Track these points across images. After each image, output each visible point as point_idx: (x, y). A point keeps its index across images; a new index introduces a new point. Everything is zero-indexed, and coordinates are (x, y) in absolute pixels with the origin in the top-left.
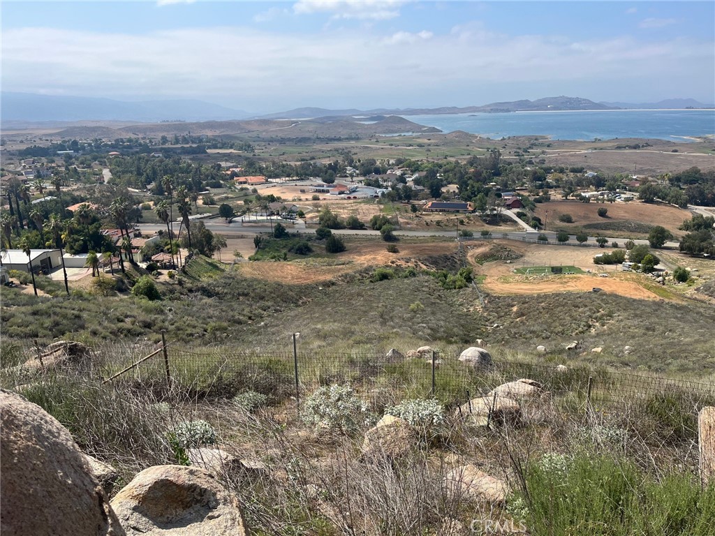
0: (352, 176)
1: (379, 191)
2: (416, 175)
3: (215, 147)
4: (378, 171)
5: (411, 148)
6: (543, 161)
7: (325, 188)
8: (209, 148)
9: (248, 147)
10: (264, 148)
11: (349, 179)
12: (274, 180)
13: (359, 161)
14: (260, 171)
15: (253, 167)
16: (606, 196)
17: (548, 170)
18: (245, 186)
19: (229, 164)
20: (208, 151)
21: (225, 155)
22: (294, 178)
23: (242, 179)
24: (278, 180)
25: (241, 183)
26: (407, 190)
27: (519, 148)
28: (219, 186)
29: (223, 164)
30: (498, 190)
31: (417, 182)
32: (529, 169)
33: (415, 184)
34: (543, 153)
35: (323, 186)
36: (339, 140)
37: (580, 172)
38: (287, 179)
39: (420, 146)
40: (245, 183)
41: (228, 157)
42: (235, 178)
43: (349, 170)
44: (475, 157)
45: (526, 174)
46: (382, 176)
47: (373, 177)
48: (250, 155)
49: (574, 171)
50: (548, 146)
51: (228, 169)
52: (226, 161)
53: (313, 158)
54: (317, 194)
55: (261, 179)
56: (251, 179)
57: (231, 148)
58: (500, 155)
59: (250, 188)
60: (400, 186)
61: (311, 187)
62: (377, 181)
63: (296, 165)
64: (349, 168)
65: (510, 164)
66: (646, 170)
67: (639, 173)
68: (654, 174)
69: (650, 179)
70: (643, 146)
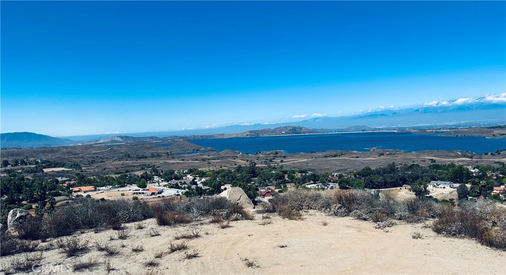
0: (158, 182)
1: (180, 192)
2: (203, 180)
3: (49, 166)
4: (177, 178)
5: (197, 161)
6: (281, 167)
7: (141, 191)
8: (45, 168)
9: (77, 166)
10: (89, 165)
11: (157, 184)
12: (101, 188)
13: (162, 172)
14: (90, 183)
15: (83, 181)
16: (320, 187)
17: (285, 173)
18: (79, 193)
19: (64, 179)
20: (45, 170)
21: (58, 172)
22: (116, 186)
23: (76, 189)
24: (104, 188)
25: (75, 192)
26: (198, 189)
27: (267, 159)
28: (60, 195)
29: (60, 179)
30: (257, 186)
31: (204, 184)
32: (274, 172)
33: (203, 185)
34: (282, 161)
35: (139, 190)
36: (145, 158)
37: (304, 172)
38: (111, 187)
39: (204, 160)
40: (78, 191)
41: (61, 174)
42: (71, 189)
43: (156, 178)
44: (240, 166)
45: (272, 175)
46: (180, 181)
47: (174, 182)
48: (78, 171)
49: (301, 172)
50: (284, 157)
51: (64, 182)
52: (62, 176)
53: (127, 171)
54: (135, 195)
55: (91, 188)
56: (84, 188)
57: (62, 167)
58: (255, 164)
59: (85, 195)
60: (194, 187)
61: (130, 191)
62: (177, 184)
63: (116, 177)
64: (155, 177)
65: (262, 169)
66: (342, 170)
67: (337, 171)
68: (346, 172)
69: (344, 175)
70: (339, 155)
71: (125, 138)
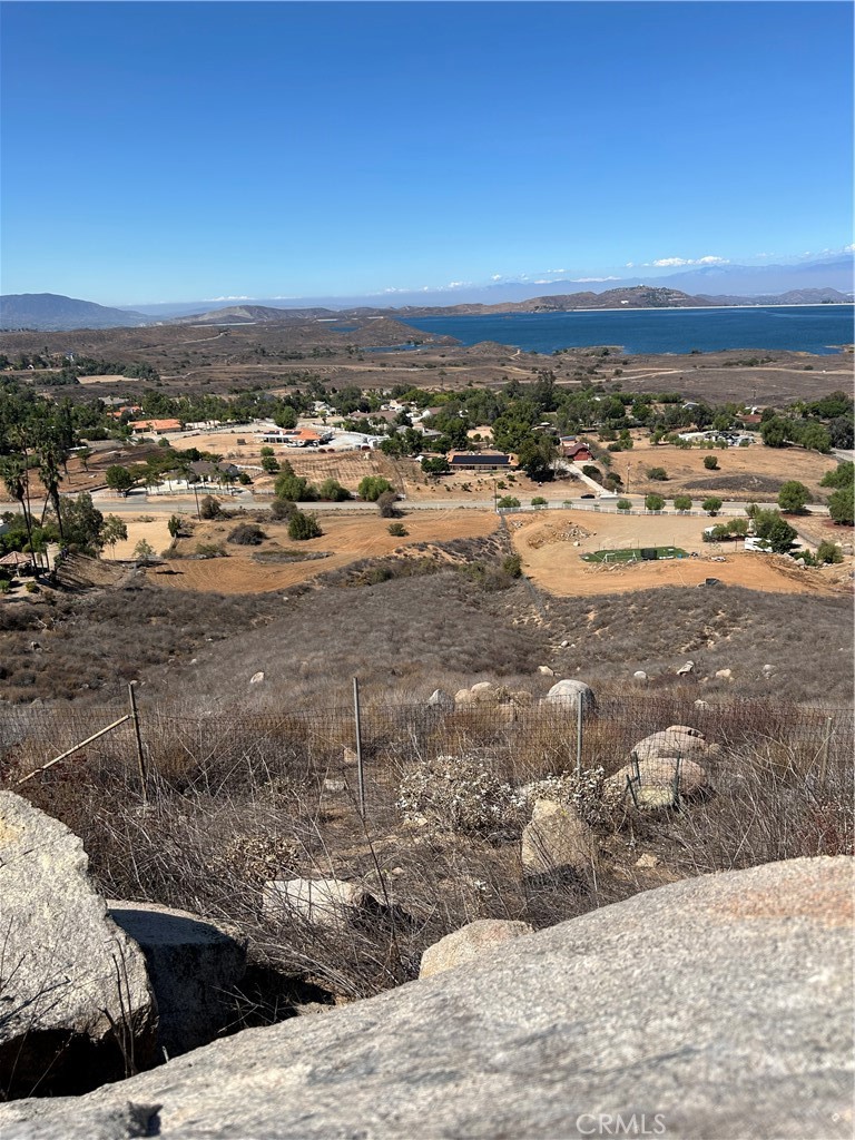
0: (323, 415)
1: (371, 440)
2: (426, 413)
3: (92, 372)
4: (365, 409)
5: (416, 369)
6: (618, 387)
7: (281, 436)
8: (82, 374)
9: (149, 372)
10: (175, 372)
11: (320, 420)
12: (196, 425)
13: (334, 391)
14: (171, 411)
15: (159, 406)
16: (714, 438)
17: (627, 401)
18: (146, 435)
19: (118, 400)
20: (82, 380)
21: (108, 385)
22: (229, 421)
23: (141, 424)
24: (201, 425)
25: (139, 431)
26: (413, 435)
27: (582, 368)
28: (104, 437)
29: (107, 401)
30: (555, 433)
31: (428, 423)
32: (598, 399)
33: (425, 427)
34: (618, 373)
35: (278, 433)
36: (300, 357)
37: (674, 401)
38: (217, 422)
39: (430, 366)
40: (146, 430)
41: (113, 390)
42: (129, 423)
43: (319, 406)
44: (515, 384)
45: (593, 407)
46: (372, 414)
47: (358, 416)
48: (152, 385)
49: (666, 401)
50: (625, 363)
51: (116, 408)
52: (113, 395)
53: (258, 388)
54: (269, 445)
55: (173, 423)
56: (158, 424)
57: (119, 373)
58: (554, 378)
59: (157, 438)
60: (402, 429)
61: (258, 435)
62: (365, 423)
63: (230, 400)
64: (318, 403)
65: (569, 392)
66: (770, 398)
67: (759, 402)
68: (781, 403)
69: (776, 410)
70: (763, 362)
71: (257, 310)
